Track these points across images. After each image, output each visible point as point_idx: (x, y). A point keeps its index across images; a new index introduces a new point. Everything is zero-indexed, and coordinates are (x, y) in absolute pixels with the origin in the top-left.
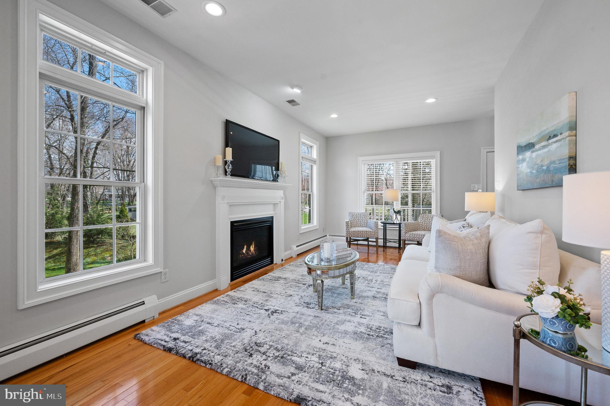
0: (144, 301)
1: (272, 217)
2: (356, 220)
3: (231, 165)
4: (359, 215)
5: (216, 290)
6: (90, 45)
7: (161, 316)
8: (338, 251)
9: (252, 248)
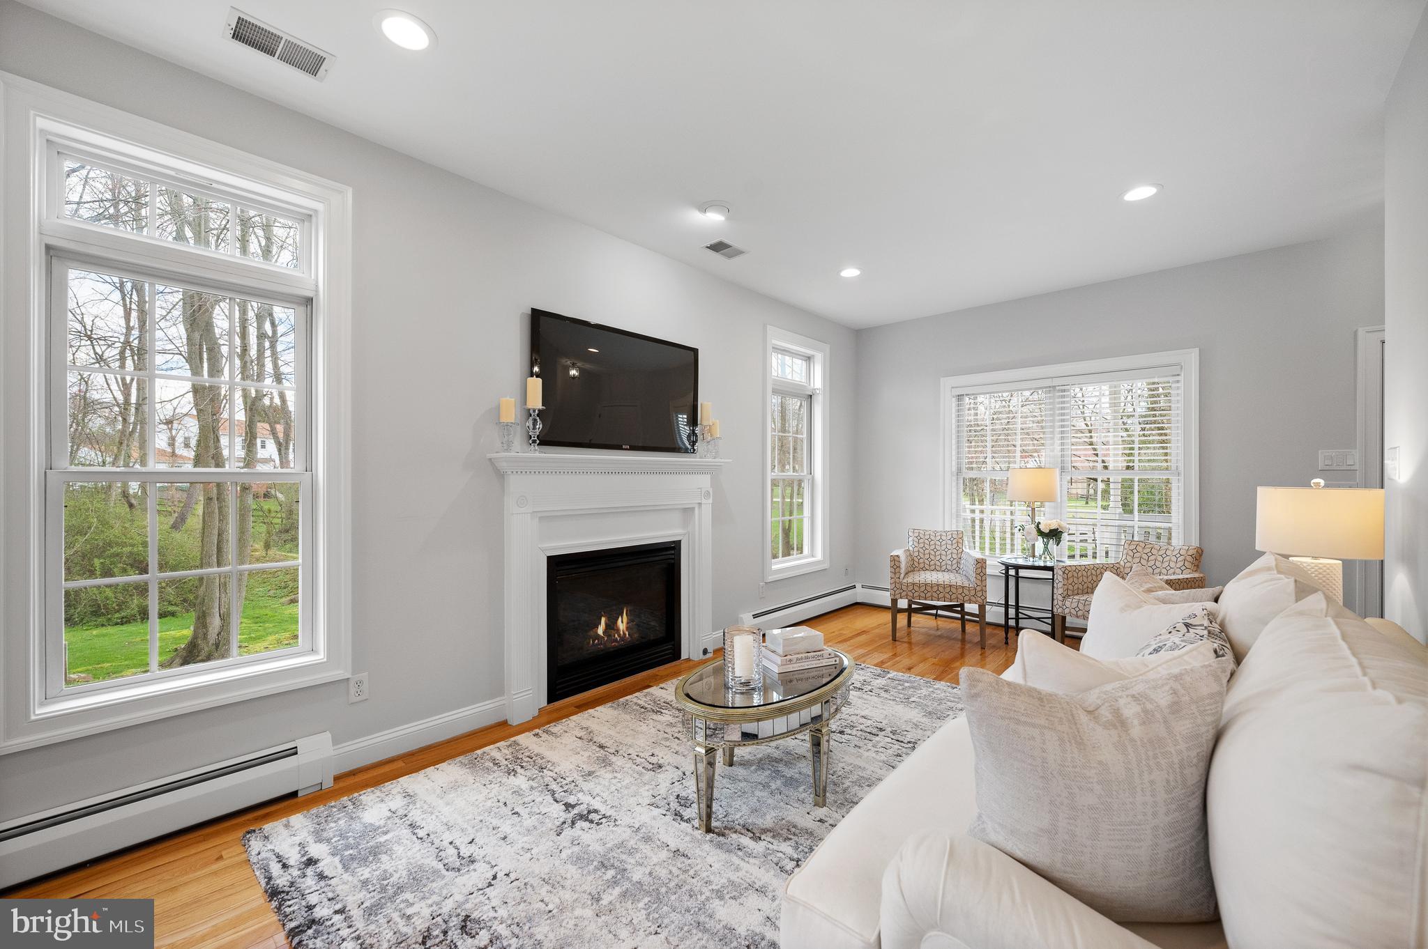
0: (296, 747)
1: (679, 542)
2: (927, 552)
3: (538, 420)
4: (938, 538)
5: (504, 724)
6: (173, 173)
7: (341, 784)
8: (789, 657)
9: (622, 624)
